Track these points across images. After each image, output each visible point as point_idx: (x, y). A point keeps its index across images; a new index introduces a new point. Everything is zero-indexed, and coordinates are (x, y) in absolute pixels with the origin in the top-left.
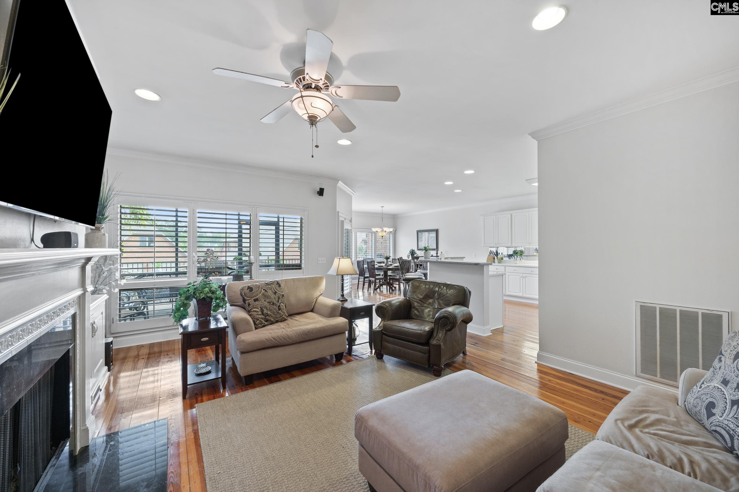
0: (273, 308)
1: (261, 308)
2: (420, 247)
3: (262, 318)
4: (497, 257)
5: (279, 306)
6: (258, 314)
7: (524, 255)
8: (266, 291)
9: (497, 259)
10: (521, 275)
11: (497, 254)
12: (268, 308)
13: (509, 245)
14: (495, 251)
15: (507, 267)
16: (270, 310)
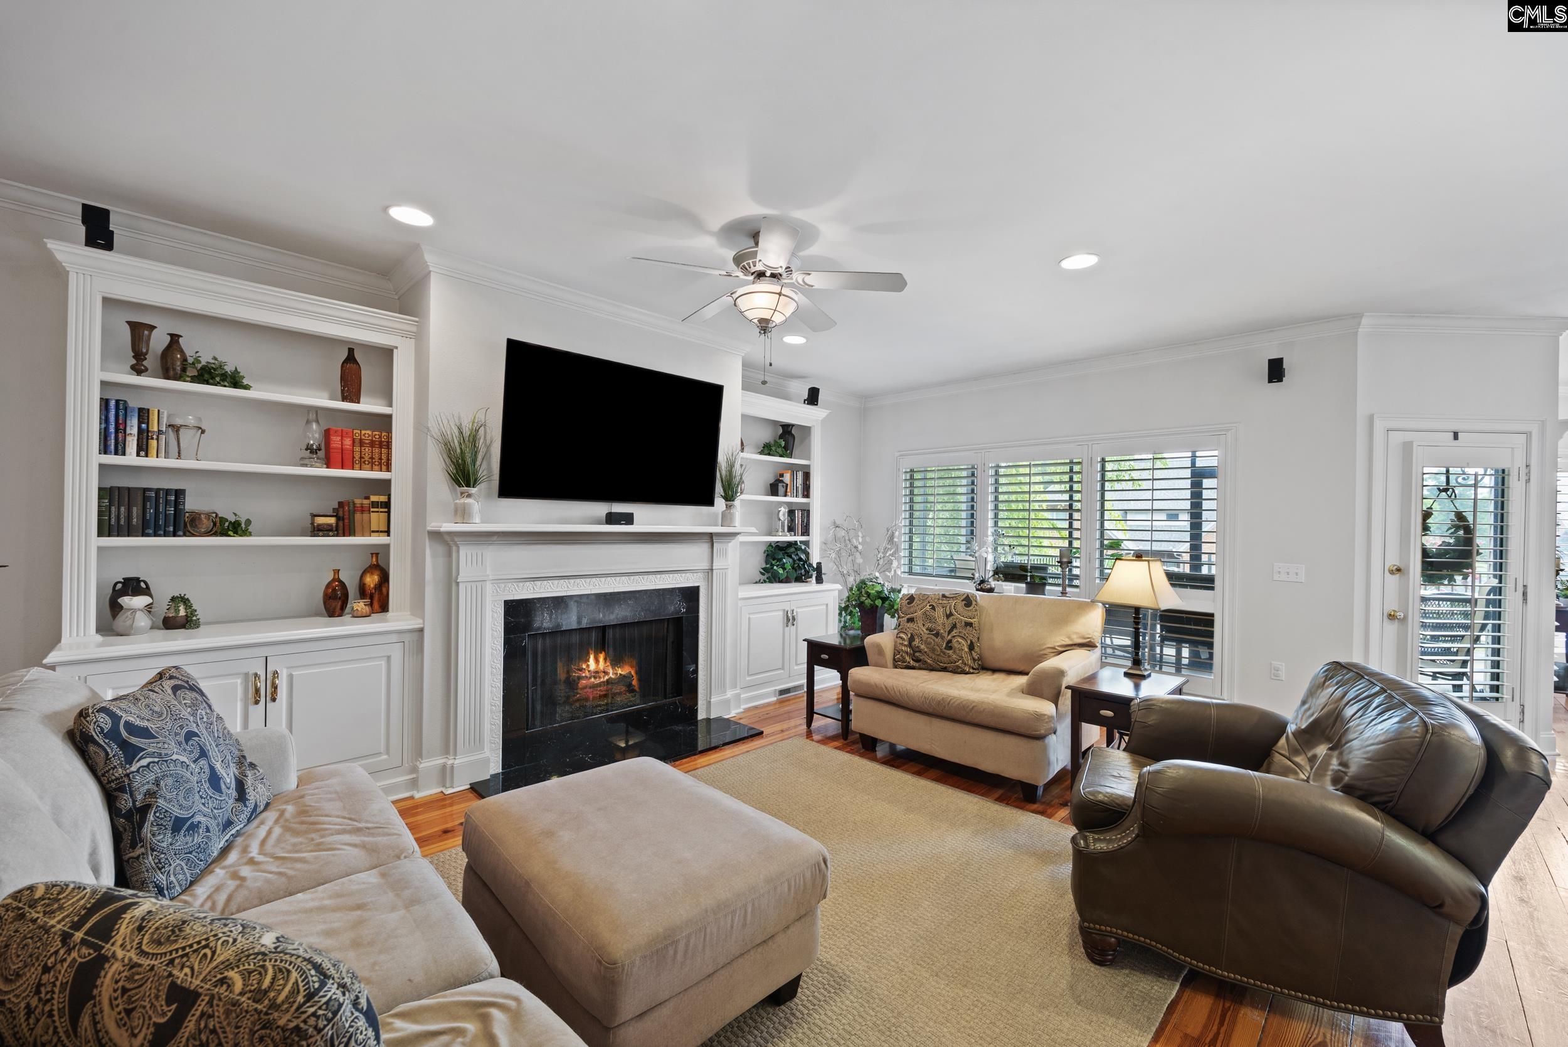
0: (934, 641)
1: (911, 634)
3: (907, 653)
5: (950, 641)
6: (902, 644)
8: (933, 608)
12: (924, 639)
16: (927, 643)
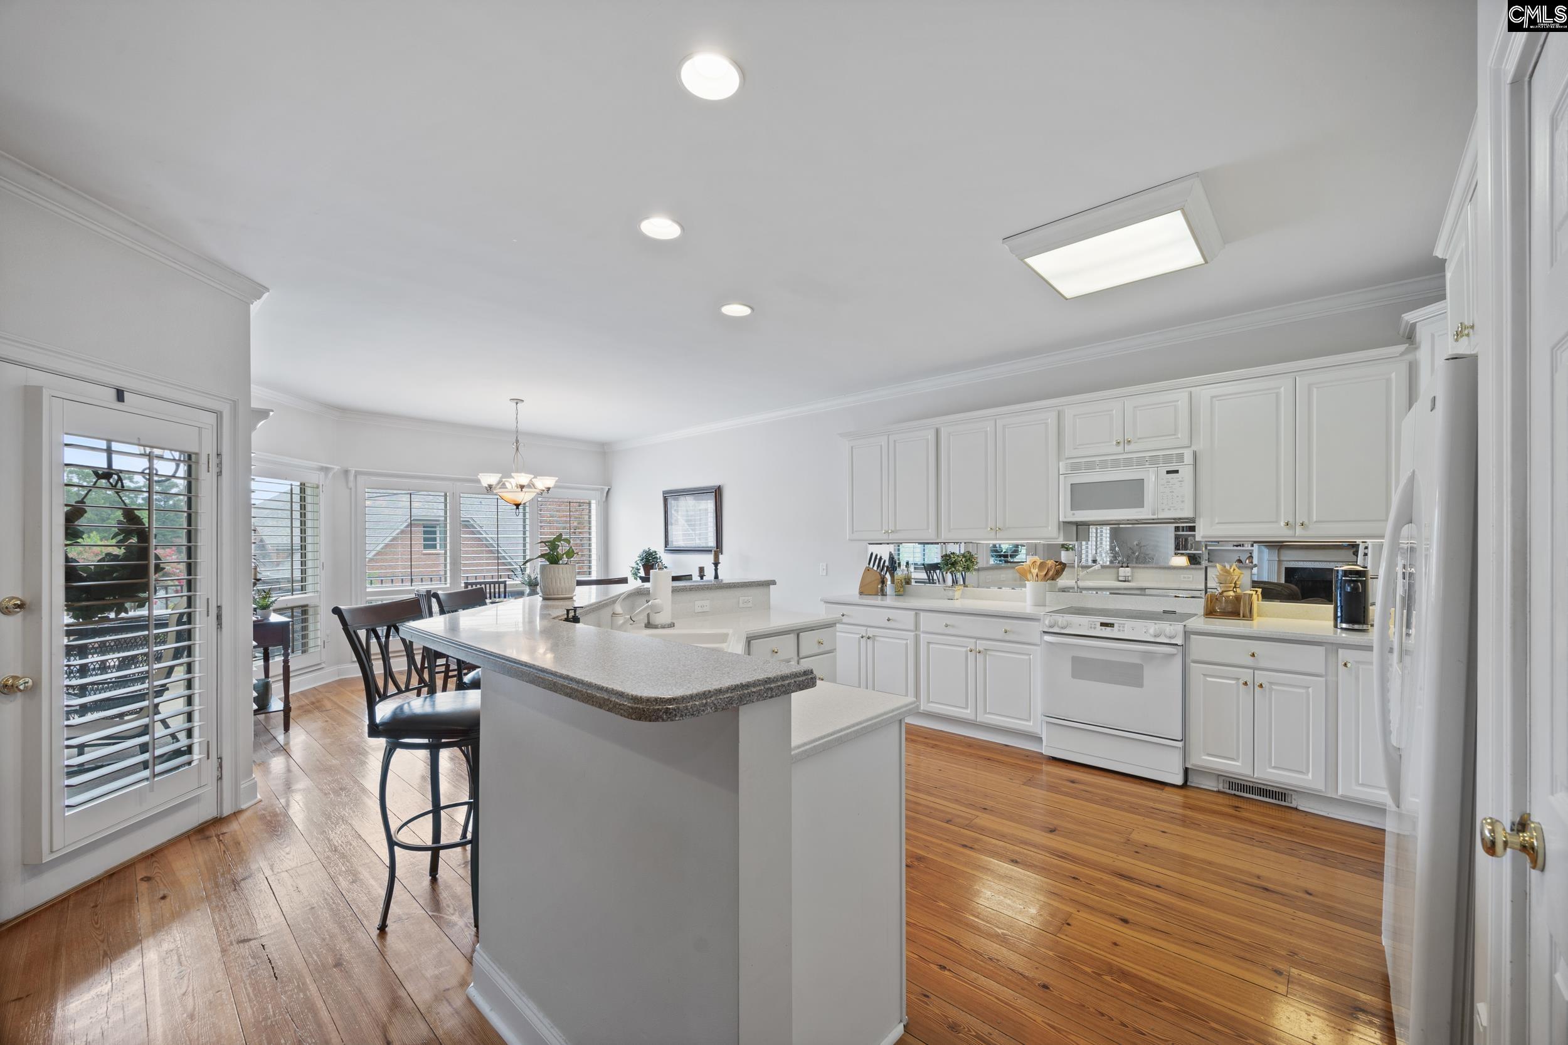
2: (671, 546)
4: (892, 576)
7: (976, 567)
9: (893, 582)
10: (971, 643)
11: (893, 565)
13: (930, 535)
14: (886, 557)
15: (922, 614)
